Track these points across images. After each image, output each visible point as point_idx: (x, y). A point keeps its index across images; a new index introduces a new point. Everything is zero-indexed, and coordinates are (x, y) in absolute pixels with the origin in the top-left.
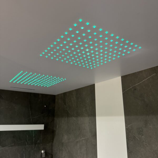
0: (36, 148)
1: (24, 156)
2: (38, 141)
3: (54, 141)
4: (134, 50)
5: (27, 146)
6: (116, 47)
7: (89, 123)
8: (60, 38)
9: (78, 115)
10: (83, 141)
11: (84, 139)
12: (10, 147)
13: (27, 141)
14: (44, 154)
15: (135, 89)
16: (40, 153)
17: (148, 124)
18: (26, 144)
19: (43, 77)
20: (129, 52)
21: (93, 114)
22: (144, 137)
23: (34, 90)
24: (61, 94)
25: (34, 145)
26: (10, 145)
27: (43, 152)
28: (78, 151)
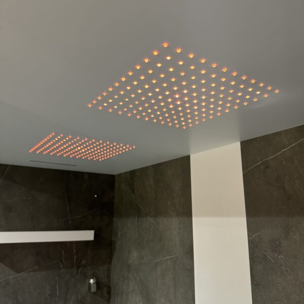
0: (78, 275)
1: (58, 289)
2: (83, 262)
3: (113, 262)
4: (266, 96)
5: (62, 270)
6: (231, 91)
7: (180, 229)
8: (127, 76)
9: (158, 213)
10: (169, 262)
11: (170, 258)
12: (32, 273)
13: (62, 261)
14: (95, 285)
15: (267, 167)
16: (88, 284)
17: (291, 233)
18: (62, 267)
19: (93, 143)
20: (255, 100)
21: (186, 212)
22: (283, 257)
23: (75, 166)
24: (126, 173)
25: (75, 269)
26: (30, 270)
27: (92, 281)
28: (159, 281)
